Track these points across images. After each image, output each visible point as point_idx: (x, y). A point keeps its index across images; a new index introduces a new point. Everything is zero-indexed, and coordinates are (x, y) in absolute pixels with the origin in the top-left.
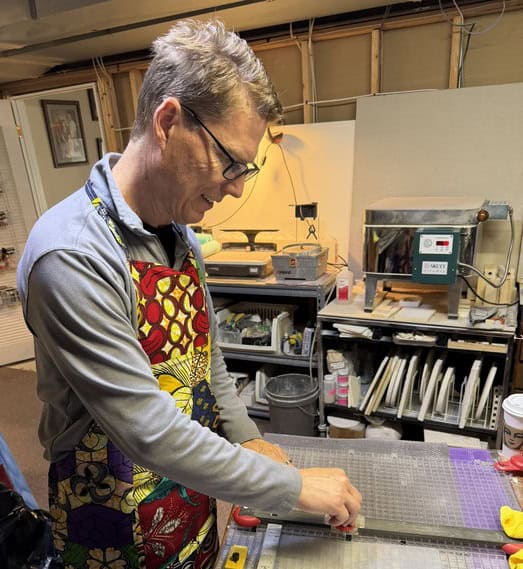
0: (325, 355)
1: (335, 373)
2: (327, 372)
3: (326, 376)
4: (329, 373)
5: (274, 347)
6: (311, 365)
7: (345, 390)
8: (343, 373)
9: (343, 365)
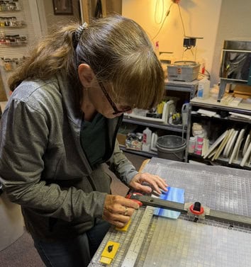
0: (192, 126)
1: (196, 137)
2: (191, 135)
3: (191, 138)
4: (193, 136)
5: (164, 119)
6: (183, 131)
7: (201, 146)
8: (201, 136)
9: (201, 132)
